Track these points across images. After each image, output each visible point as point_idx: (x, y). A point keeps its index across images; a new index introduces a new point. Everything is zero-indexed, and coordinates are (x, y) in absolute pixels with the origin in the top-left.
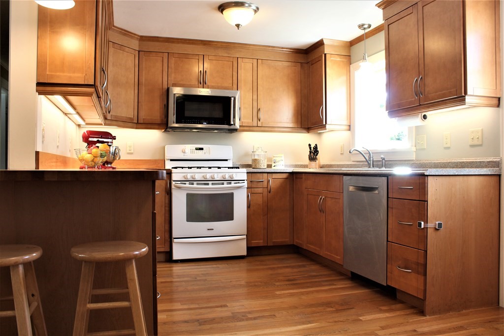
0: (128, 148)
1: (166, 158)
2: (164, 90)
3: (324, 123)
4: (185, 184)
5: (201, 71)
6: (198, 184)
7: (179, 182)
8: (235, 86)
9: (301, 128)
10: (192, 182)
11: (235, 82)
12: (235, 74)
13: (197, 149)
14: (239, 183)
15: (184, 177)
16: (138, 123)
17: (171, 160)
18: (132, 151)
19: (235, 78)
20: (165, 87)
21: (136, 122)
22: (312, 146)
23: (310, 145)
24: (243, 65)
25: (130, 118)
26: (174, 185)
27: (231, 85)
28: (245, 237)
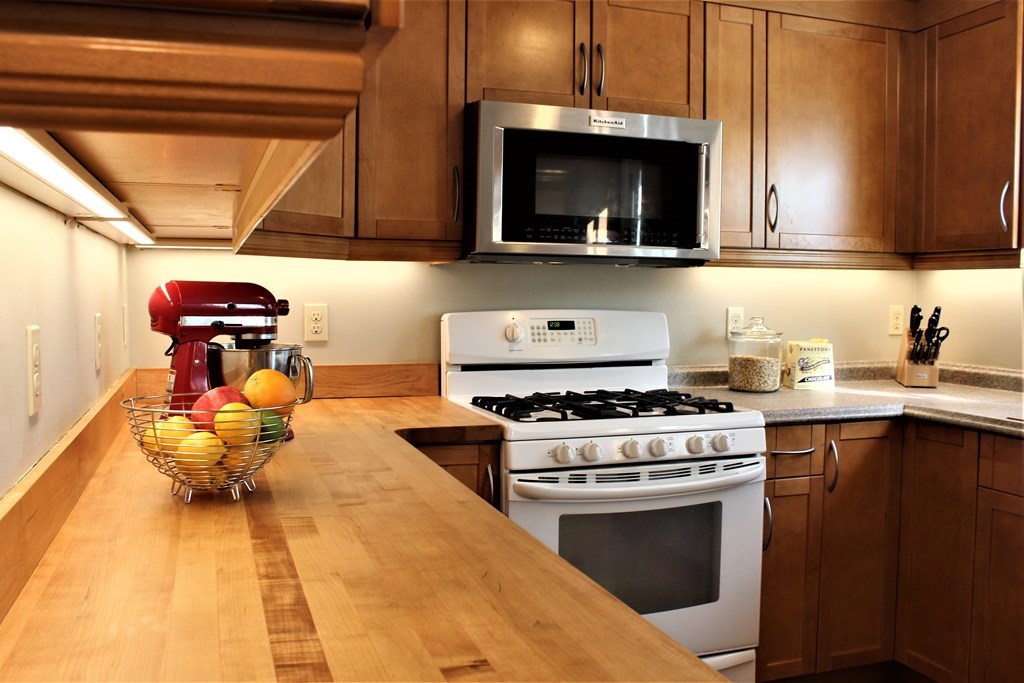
0: (310, 326)
1: (445, 358)
2: (453, 114)
3: (1015, 246)
4: (555, 481)
5: (582, 46)
6: (600, 479)
7: (535, 476)
8: (696, 105)
9: (895, 253)
10: (578, 472)
11: (697, 88)
12: (697, 60)
13: (552, 326)
14: (740, 465)
15: (554, 454)
16: (356, 237)
17: (466, 368)
18: (323, 337)
19: (697, 77)
20: (457, 100)
21: (352, 234)
22: (926, 315)
23: (916, 310)
24: (721, 30)
25: (332, 220)
26: (514, 486)
27: (685, 102)
28: (752, 653)
